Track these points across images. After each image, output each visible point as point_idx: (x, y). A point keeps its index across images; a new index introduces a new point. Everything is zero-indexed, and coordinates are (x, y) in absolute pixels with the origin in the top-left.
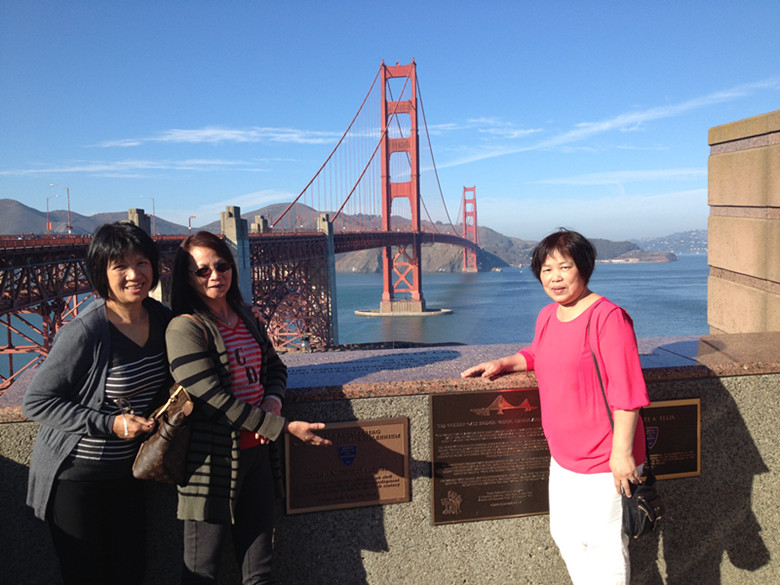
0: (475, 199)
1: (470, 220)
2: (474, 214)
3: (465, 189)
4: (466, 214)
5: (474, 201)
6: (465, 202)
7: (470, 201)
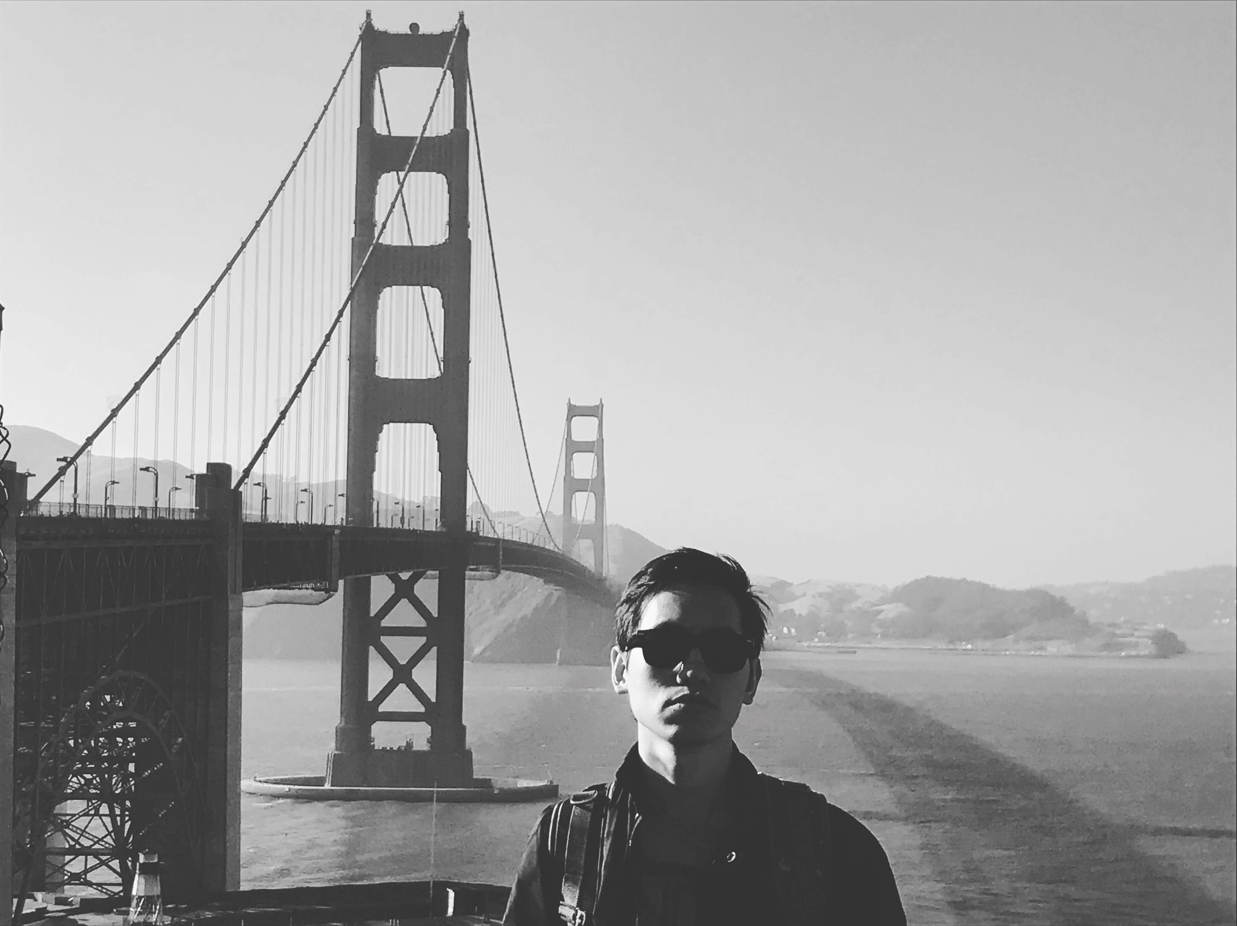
0: (601, 440)
2: (597, 486)
3: (573, 411)
4: (572, 486)
5: (596, 448)
6: (572, 448)
7: (583, 447)
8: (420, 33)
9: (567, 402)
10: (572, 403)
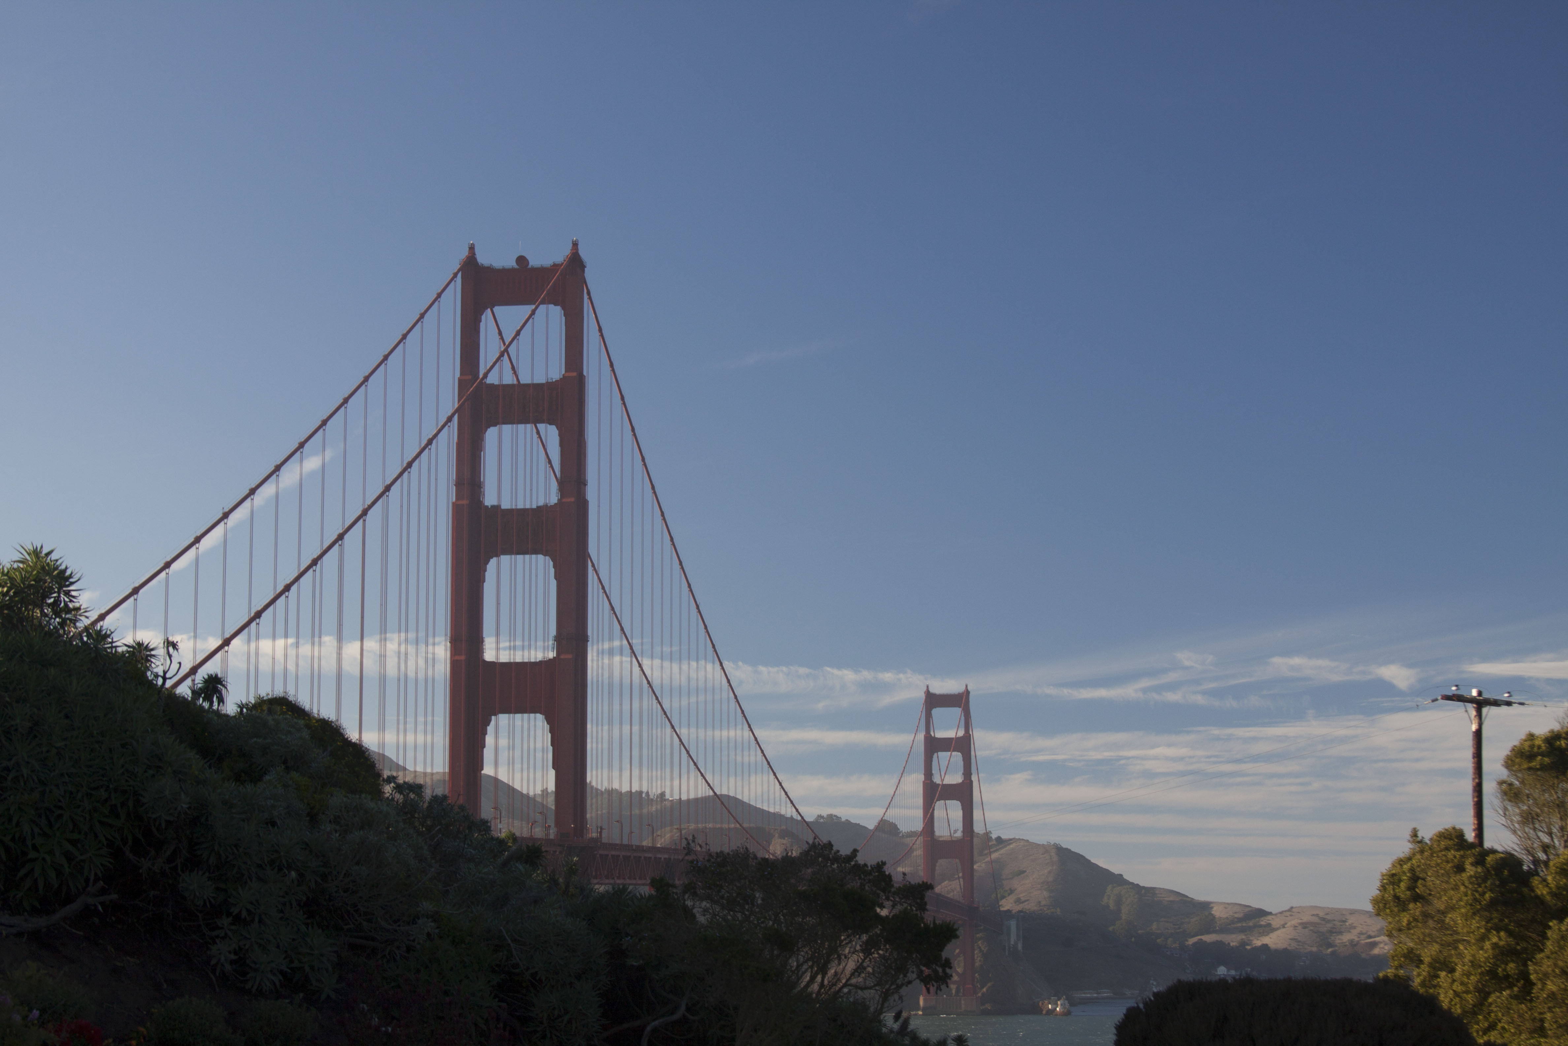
0: (968, 736)
2: (964, 793)
4: (933, 793)
5: (963, 745)
6: (933, 746)
7: (946, 745)
8: (530, 266)
9: (925, 689)
10: (932, 690)
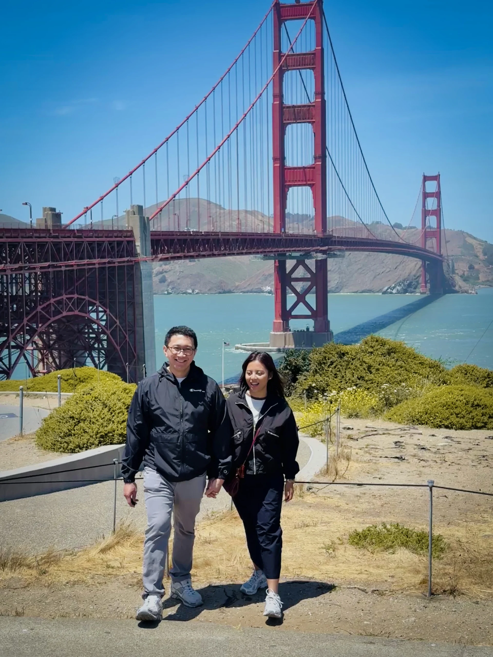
1: (432, 221)
2: (437, 213)
3: (426, 178)
4: (426, 213)
5: (438, 195)
6: (426, 195)
7: (431, 195)
8: (300, 4)
9: (423, 174)
10: (426, 175)
